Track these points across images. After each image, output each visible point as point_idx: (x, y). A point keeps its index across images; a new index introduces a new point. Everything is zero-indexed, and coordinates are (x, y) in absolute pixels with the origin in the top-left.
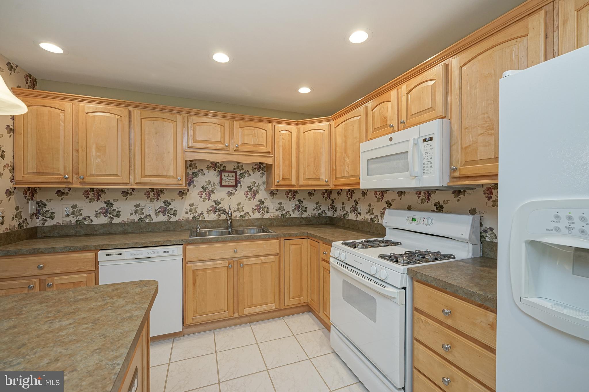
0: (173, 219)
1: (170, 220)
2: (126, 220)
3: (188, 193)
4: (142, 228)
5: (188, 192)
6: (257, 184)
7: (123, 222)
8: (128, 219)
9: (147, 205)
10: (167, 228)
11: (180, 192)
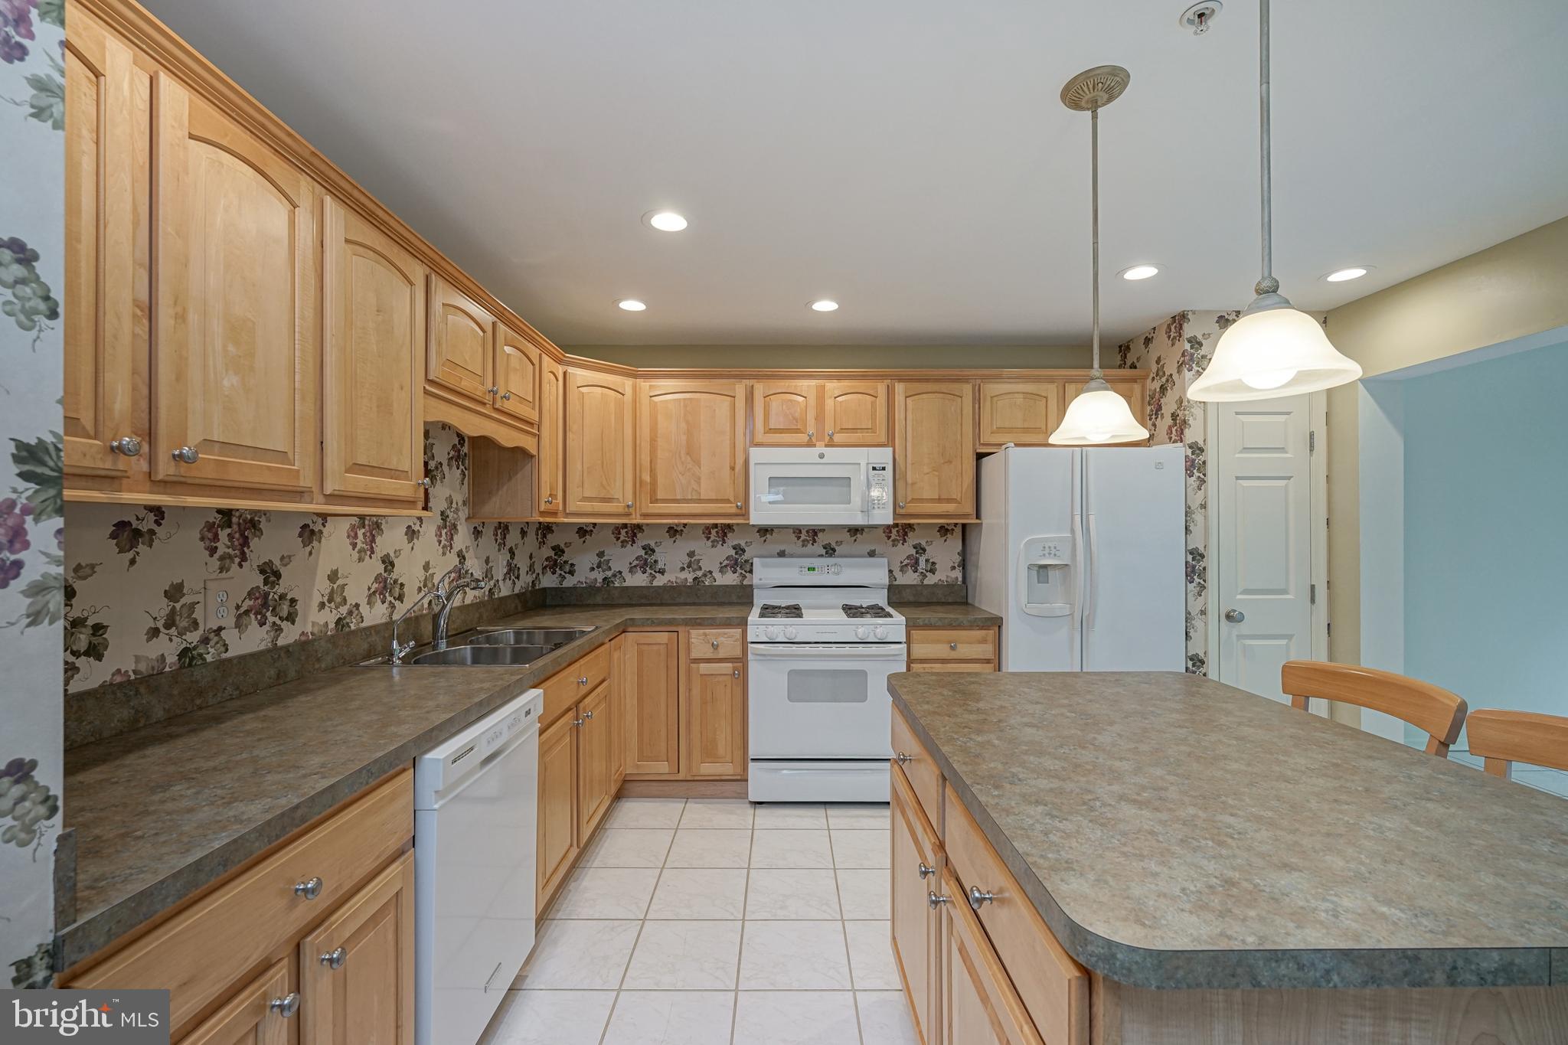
0: (290, 635)
1: (281, 642)
2: (129, 666)
3: (325, 531)
4: (201, 693)
5: (324, 526)
6: (454, 505)
7: (118, 679)
8: (138, 659)
9: (209, 585)
10: (278, 676)
11: (305, 527)
